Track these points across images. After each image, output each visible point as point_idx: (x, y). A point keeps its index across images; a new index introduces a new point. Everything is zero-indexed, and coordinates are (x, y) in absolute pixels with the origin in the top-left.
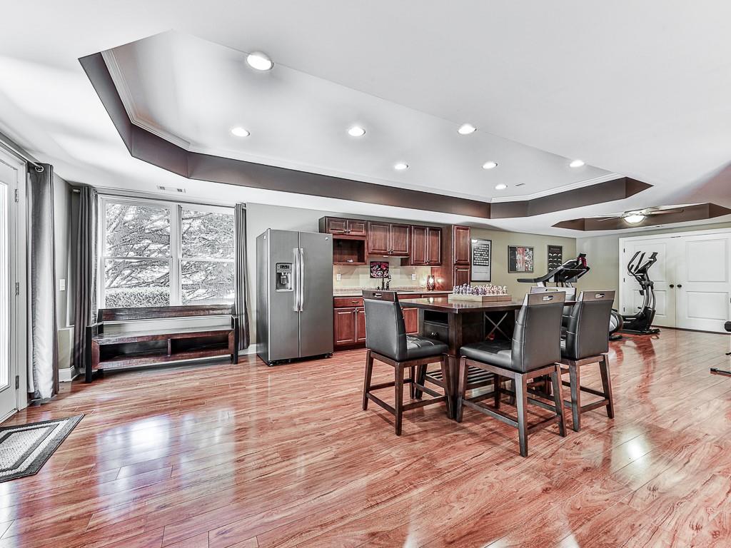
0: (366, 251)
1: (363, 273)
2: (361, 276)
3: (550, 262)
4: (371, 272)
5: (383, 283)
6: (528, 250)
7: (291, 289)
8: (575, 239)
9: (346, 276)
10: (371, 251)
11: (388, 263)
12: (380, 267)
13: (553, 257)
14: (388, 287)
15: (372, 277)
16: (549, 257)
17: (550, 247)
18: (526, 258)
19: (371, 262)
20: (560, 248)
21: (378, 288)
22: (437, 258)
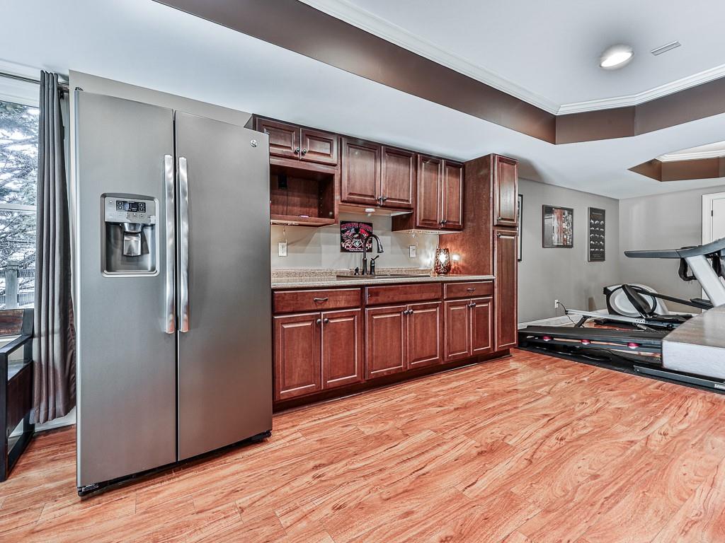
0: (337, 197)
1: (328, 243)
2: (324, 247)
3: (591, 232)
4: (342, 240)
5: (365, 261)
6: (566, 212)
7: (153, 269)
8: (618, 200)
9: (297, 247)
10: (345, 197)
11: (370, 225)
12: (357, 231)
13: (595, 226)
14: (372, 268)
15: (343, 250)
16: (591, 225)
17: (592, 210)
18: (564, 226)
19: (343, 223)
20: (603, 212)
21: (357, 270)
22: (457, 217)
